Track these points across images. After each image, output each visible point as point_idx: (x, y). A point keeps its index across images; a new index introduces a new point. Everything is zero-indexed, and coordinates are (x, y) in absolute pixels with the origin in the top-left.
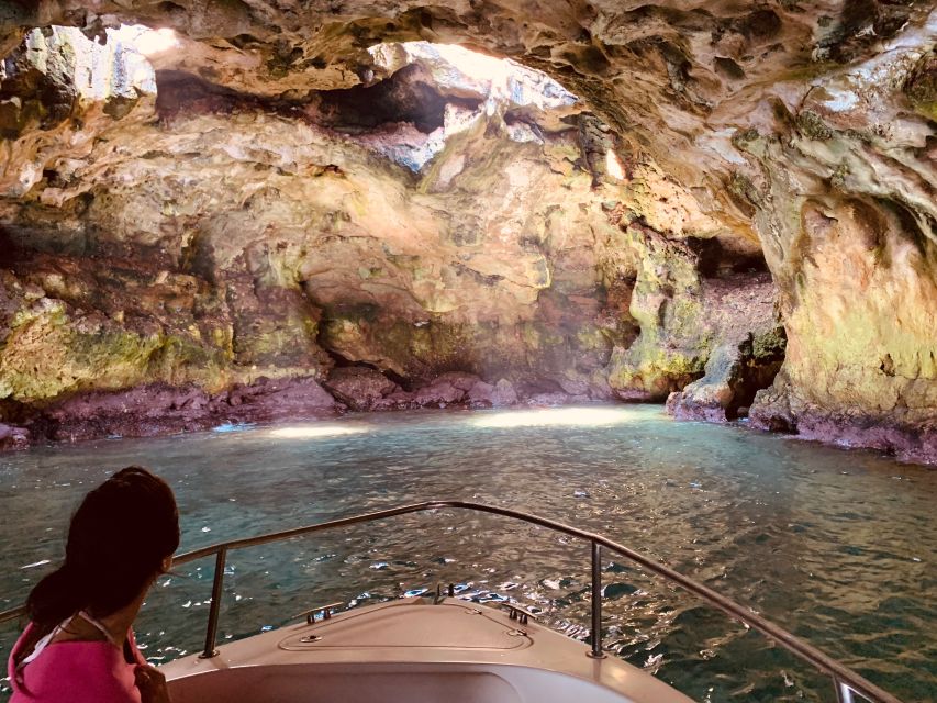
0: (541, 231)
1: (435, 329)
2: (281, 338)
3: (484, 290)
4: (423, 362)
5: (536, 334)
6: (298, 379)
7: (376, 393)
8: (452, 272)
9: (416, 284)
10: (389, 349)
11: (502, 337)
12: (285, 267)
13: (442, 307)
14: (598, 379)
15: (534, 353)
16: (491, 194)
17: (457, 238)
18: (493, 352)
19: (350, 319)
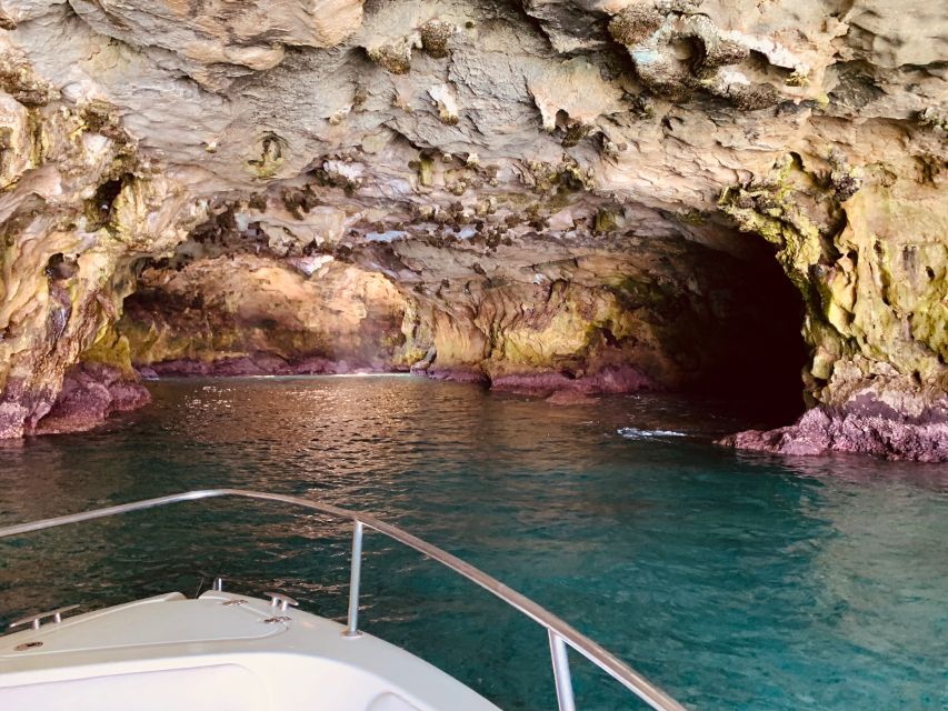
0: (362, 293)
1: (306, 335)
2: (232, 338)
3: (334, 317)
4: (299, 351)
5: (359, 339)
6: (241, 358)
7: (277, 366)
8: (318, 308)
9: (299, 313)
10: (280, 344)
11: (342, 340)
12: (233, 303)
13: (313, 325)
14: (388, 362)
15: (358, 348)
16: (339, 280)
17: (324, 297)
18: (337, 347)
19: (258, 327)
